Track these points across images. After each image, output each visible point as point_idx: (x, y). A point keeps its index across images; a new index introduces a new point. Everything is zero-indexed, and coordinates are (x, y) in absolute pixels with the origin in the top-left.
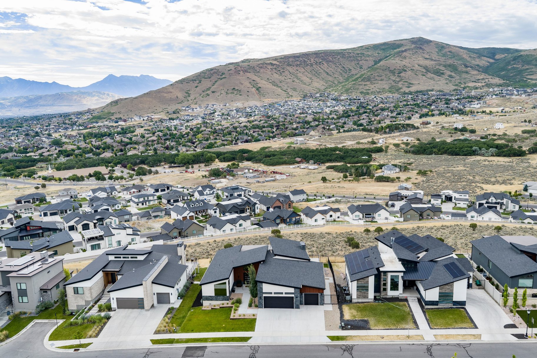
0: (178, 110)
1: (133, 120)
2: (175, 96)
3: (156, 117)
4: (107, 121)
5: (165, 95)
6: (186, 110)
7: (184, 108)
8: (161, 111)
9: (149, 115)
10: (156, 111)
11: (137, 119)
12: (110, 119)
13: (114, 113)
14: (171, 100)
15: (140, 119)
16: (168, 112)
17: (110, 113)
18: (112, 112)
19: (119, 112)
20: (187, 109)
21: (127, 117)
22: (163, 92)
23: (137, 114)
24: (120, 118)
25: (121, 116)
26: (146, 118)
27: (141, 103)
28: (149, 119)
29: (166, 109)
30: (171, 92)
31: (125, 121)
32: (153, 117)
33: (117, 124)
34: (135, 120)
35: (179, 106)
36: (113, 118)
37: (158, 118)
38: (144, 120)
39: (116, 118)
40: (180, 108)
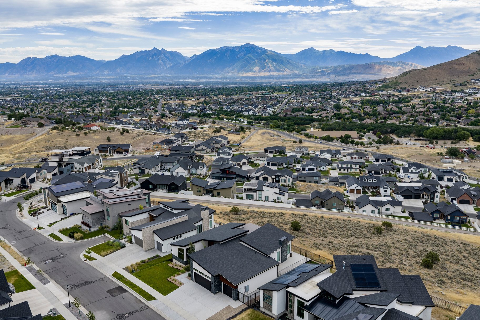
0: (466, 83)
1: (416, 90)
2: (468, 68)
3: (439, 88)
4: (392, 90)
5: (457, 67)
6: (475, 83)
7: (473, 81)
8: (448, 82)
9: (434, 86)
10: (443, 83)
11: (420, 89)
12: (395, 88)
13: (401, 83)
14: (462, 72)
15: (423, 89)
16: (454, 85)
17: (397, 82)
18: (399, 82)
19: (405, 83)
20: (477, 82)
21: (412, 87)
22: (455, 64)
23: (422, 85)
24: (405, 88)
25: (407, 86)
26: (428, 90)
27: (429, 75)
28: (432, 90)
29: (454, 81)
30: (464, 64)
31: (408, 91)
32: (436, 88)
33: (400, 93)
34: (418, 91)
35: (468, 79)
36: (398, 87)
37: (442, 90)
38: (426, 91)
39: (401, 88)
40: (469, 80)
